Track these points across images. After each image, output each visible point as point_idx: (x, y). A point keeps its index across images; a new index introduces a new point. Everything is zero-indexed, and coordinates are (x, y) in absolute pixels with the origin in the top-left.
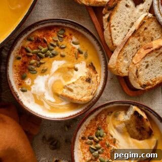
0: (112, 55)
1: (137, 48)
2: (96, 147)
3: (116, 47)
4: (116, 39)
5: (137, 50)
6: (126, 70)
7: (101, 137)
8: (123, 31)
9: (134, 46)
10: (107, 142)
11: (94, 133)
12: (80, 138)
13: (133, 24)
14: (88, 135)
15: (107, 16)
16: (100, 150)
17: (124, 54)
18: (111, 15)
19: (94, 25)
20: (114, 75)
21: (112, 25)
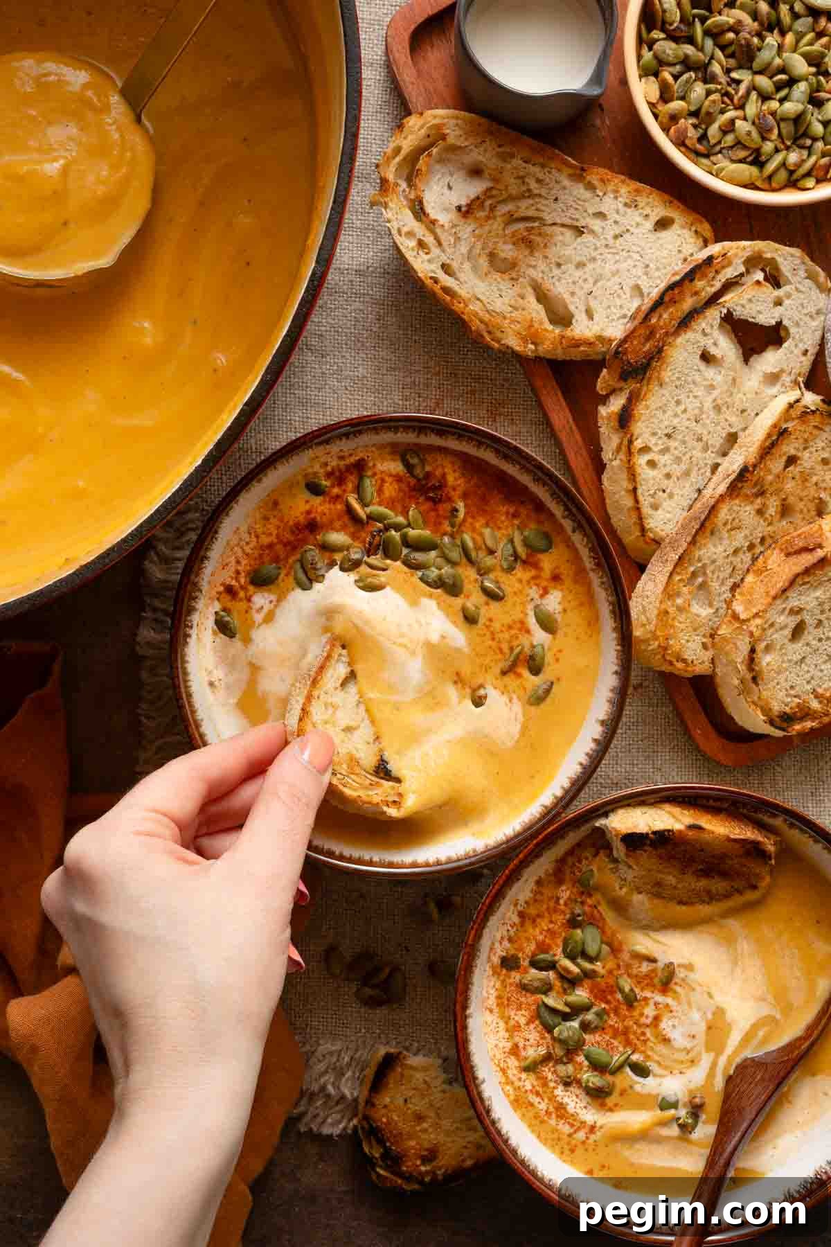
0: (639, 578)
1: (751, 547)
2: (567, 1004)
3: (657, 542)
4: (655, 507)
5: (754, 559)
6: (705, 646)
7: (591, 960)
8: (687, 474)
9: (740, 539)
10: (626, 984)
11: (560, 942)
12: (496, 960)
13: (732, 438)
14: (530, 948)
15: (616, 404)
16: (590, 1016)
17: (694, 574)
18: (633, 399)
19: (558, 443)
20: (650, 669)
21: (638, 444)
